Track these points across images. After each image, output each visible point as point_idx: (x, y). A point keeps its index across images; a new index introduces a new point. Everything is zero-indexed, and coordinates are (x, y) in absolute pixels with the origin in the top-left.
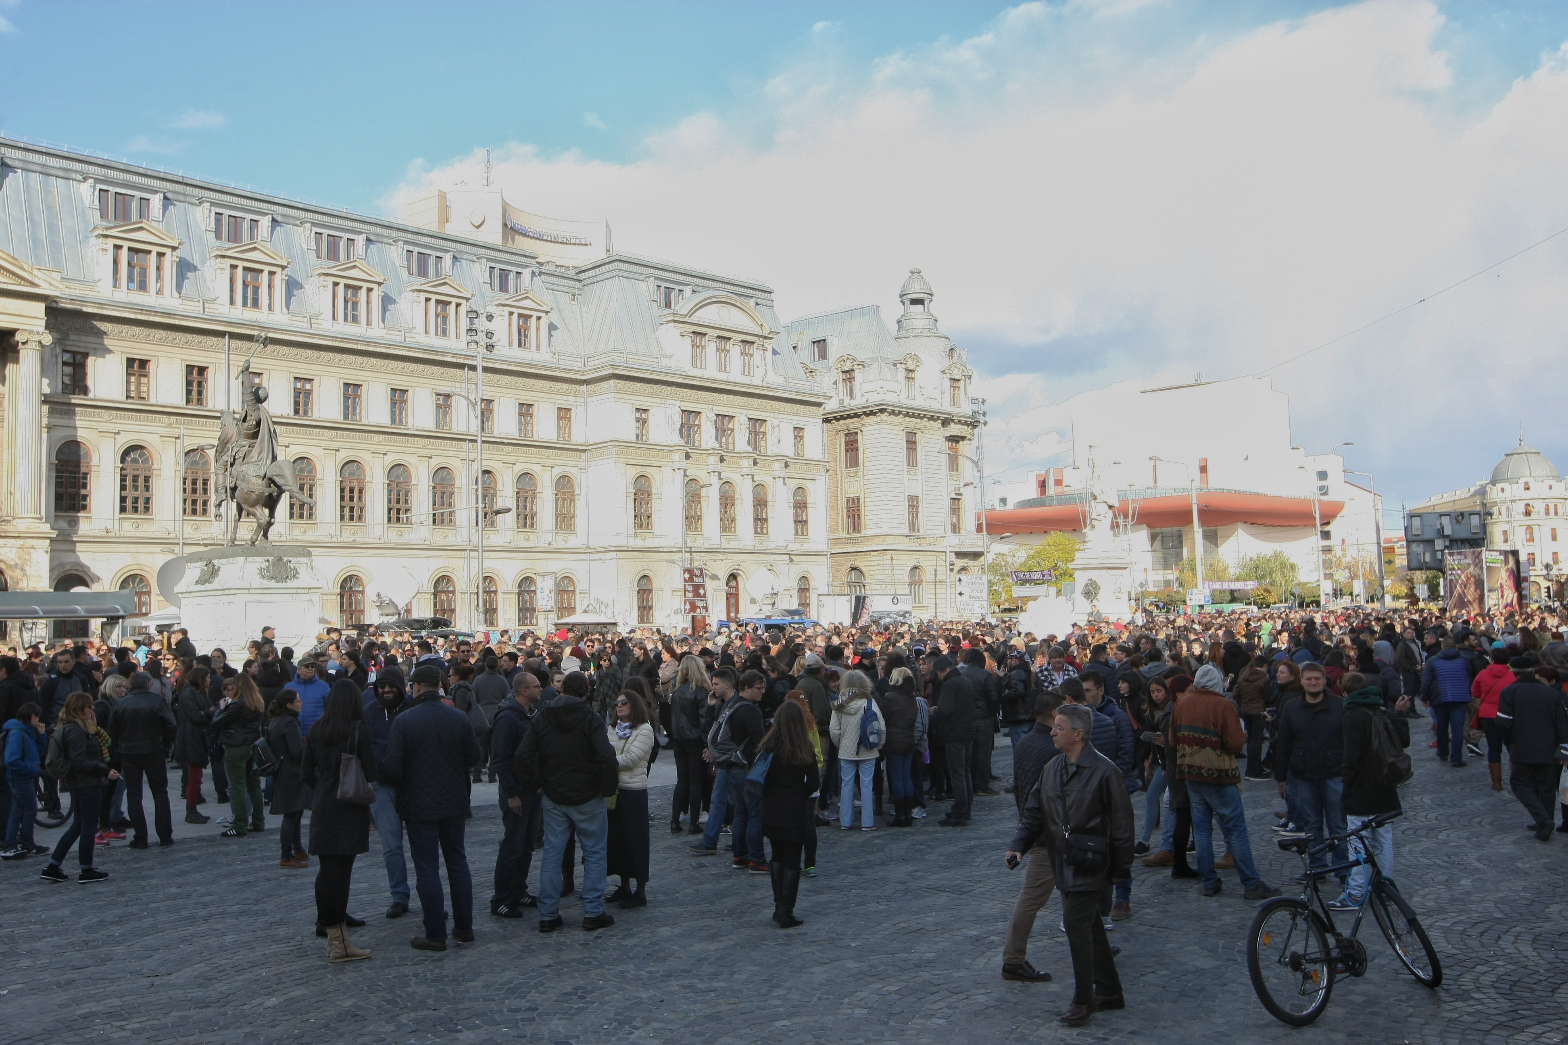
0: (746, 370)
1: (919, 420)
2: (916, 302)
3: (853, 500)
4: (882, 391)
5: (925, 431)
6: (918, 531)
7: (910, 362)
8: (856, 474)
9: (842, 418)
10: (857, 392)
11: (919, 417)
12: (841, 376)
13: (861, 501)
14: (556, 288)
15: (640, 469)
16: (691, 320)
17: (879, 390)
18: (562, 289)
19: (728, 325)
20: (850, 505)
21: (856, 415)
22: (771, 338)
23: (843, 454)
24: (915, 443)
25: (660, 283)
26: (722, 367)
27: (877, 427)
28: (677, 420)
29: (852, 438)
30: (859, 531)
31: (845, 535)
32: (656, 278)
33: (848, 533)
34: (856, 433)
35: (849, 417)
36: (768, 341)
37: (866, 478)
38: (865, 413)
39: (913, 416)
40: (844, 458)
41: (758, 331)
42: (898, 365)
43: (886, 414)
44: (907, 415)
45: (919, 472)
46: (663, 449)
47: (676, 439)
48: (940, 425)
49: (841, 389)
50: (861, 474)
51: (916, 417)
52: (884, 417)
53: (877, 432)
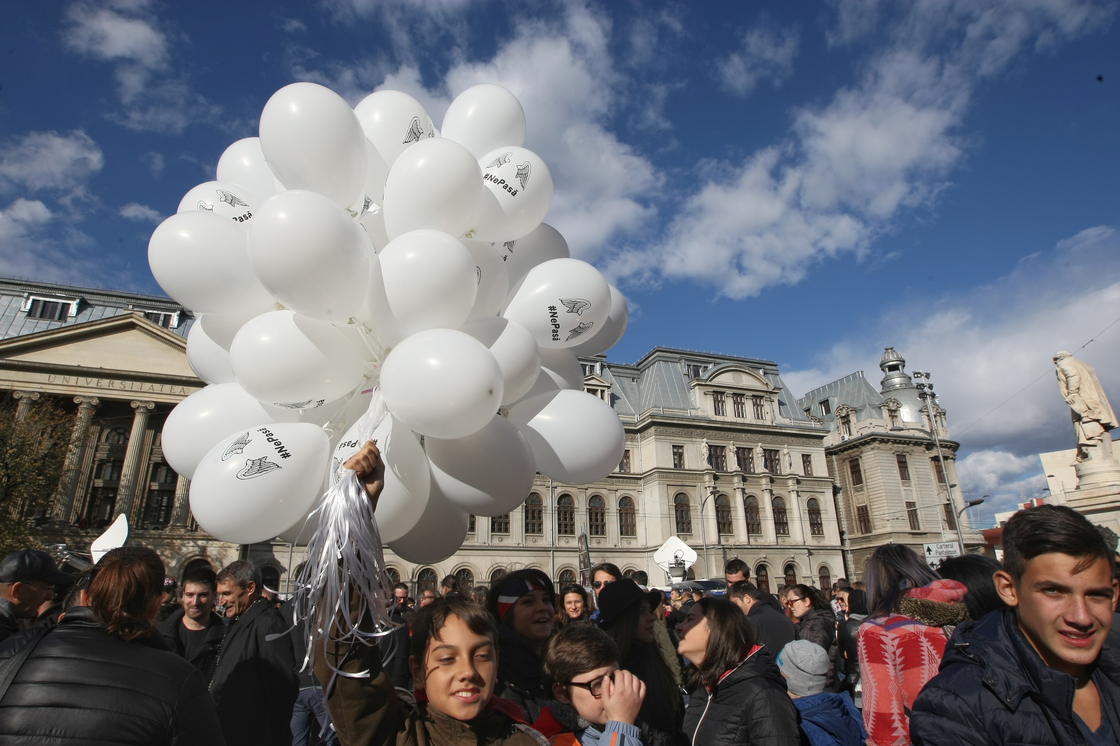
0: (759, 416)
1: (905, 446)
2: (893, 368)
3: (862, 508)
4: (871, 426)
5: (913, 454)
6: (919, 529)
7: (891, 404)
8: (862, 489)
9: (846, 449)
10: (854, 431)
11: (905, 443)
12: (840, 421)
13: (869, 508)
14: (622, 375)
15: (678, 488)
16: (713, 383)
17: (869, 426)
18: (626, 375)
19: (741, 385)
20: (861, 512)
21: (855, 446)
22: (776, 393)
23: (850, 475)
24: (905, 462)
25: (689, 363)
26: (739, 414)
27: (872, 452)
28: (705, 452)
29: (855, 463)
30: (870, 532)
31: (860, 535)
32: (686, 360)
33: (862, 533)
34: (857, 459)
35: (850, 448)
36: (774, 395)
37: (870, 490)
38: (861, 444)
39: (900, 442)
40: (851, 479)
41: (765, 388)
42: (882, 408)
43: (877, 442)
44: (895, 442)
45: (912, 484)
46: (696, 475)
47: (706, 465)
48: (924, 449)
49: (842, 430)
50: (865, 488)
51: (903, 444)
52: (876, 444)
53: (872, 456)
